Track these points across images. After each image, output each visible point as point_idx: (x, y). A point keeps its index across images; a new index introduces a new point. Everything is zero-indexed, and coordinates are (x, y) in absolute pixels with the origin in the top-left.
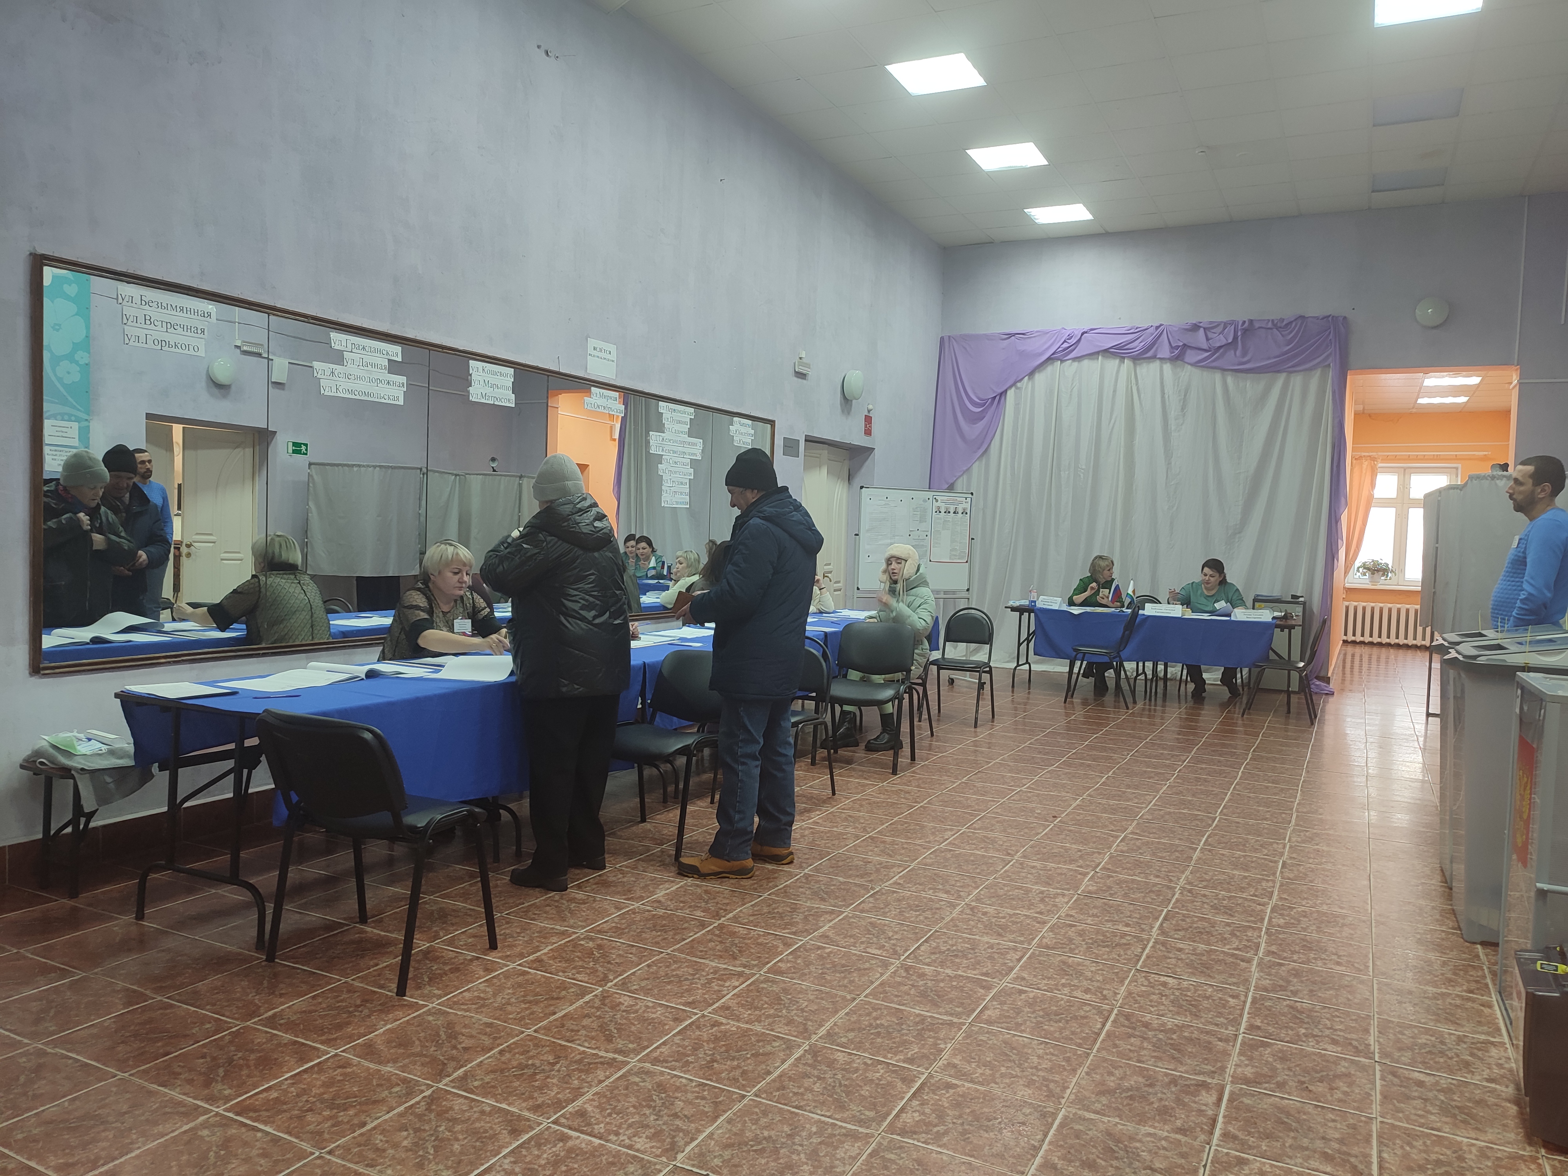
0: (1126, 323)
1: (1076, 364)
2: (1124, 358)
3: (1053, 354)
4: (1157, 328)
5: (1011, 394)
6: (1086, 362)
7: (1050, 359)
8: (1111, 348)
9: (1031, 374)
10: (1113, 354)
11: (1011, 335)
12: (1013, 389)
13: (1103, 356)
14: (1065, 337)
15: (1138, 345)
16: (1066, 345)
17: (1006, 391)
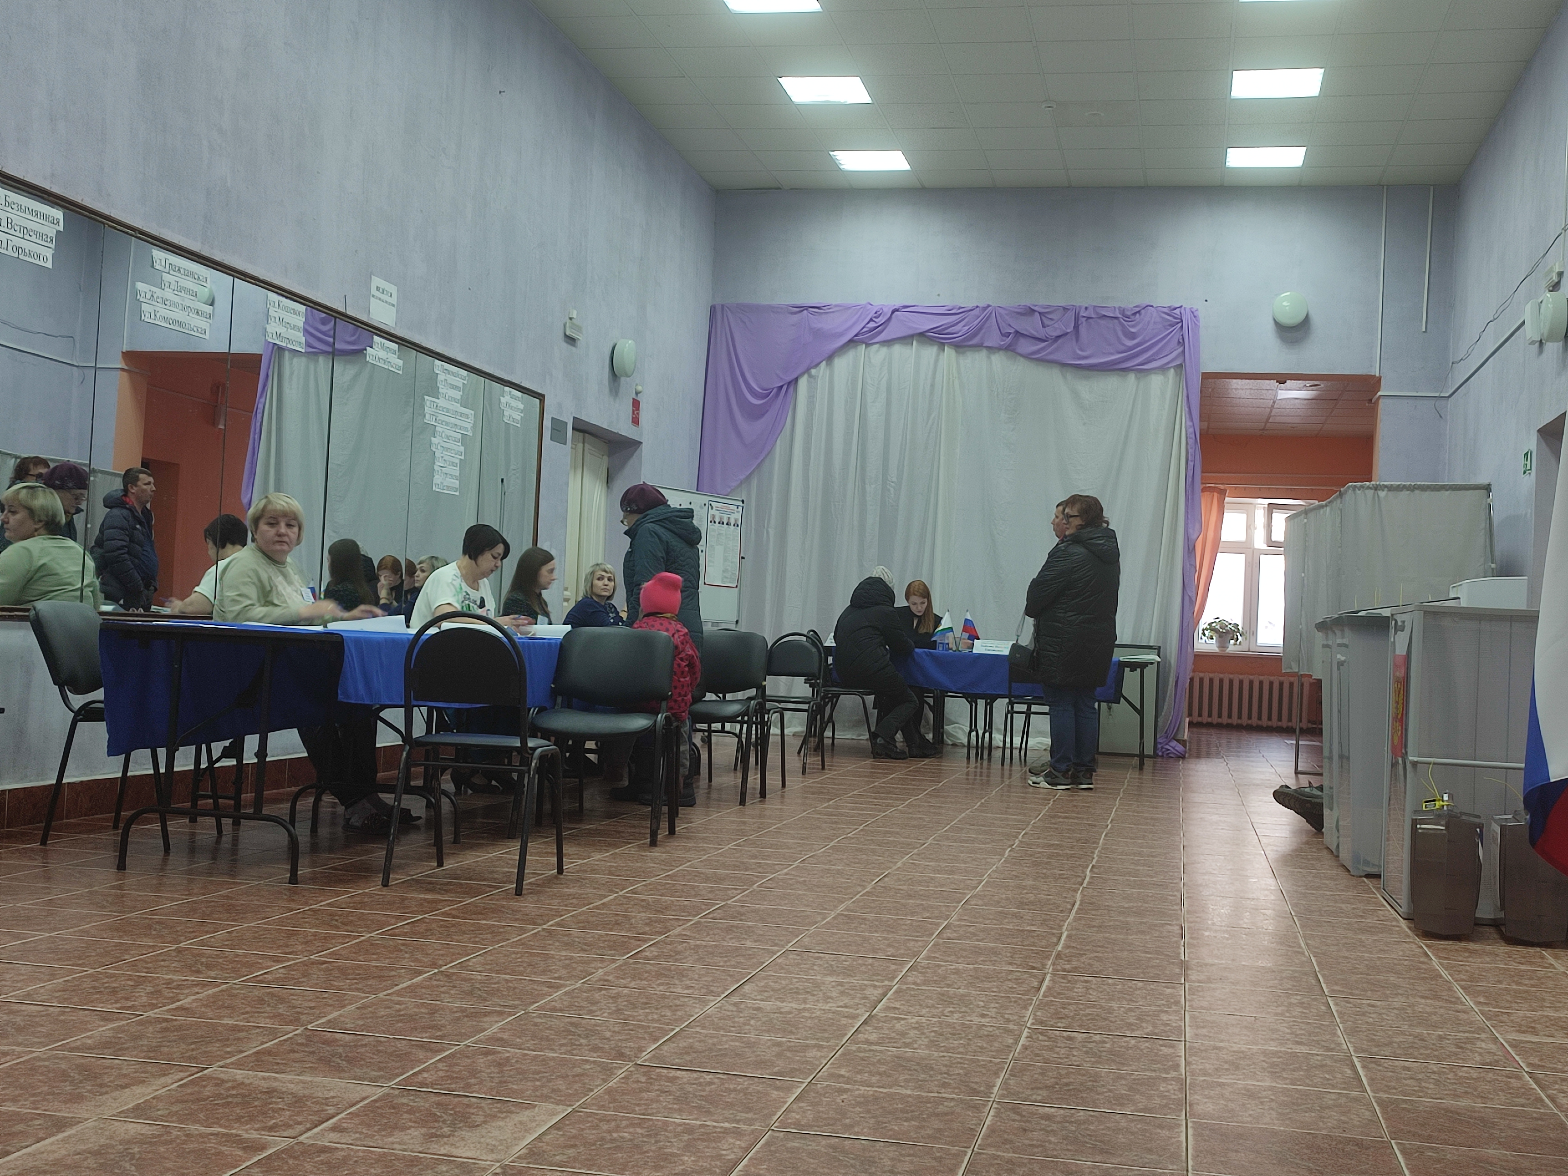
0: (947, 300)
1: (884, 350)
2: (943, 344)
3: (856, 335)
4: (985, 309)
5: (803, 382)
6: (897, 348)
7: (852, 342)
8: (928, 331)
9: (830, 358)
10: (930, 338)
11: (802, 308)
12: (806, 376)
13: (918, 341)
14: (872, 314)
15: (961, 329)
16: (872, 325)
17: (796, 380)
